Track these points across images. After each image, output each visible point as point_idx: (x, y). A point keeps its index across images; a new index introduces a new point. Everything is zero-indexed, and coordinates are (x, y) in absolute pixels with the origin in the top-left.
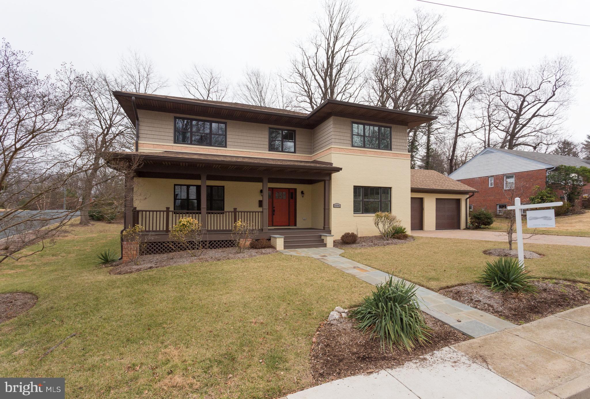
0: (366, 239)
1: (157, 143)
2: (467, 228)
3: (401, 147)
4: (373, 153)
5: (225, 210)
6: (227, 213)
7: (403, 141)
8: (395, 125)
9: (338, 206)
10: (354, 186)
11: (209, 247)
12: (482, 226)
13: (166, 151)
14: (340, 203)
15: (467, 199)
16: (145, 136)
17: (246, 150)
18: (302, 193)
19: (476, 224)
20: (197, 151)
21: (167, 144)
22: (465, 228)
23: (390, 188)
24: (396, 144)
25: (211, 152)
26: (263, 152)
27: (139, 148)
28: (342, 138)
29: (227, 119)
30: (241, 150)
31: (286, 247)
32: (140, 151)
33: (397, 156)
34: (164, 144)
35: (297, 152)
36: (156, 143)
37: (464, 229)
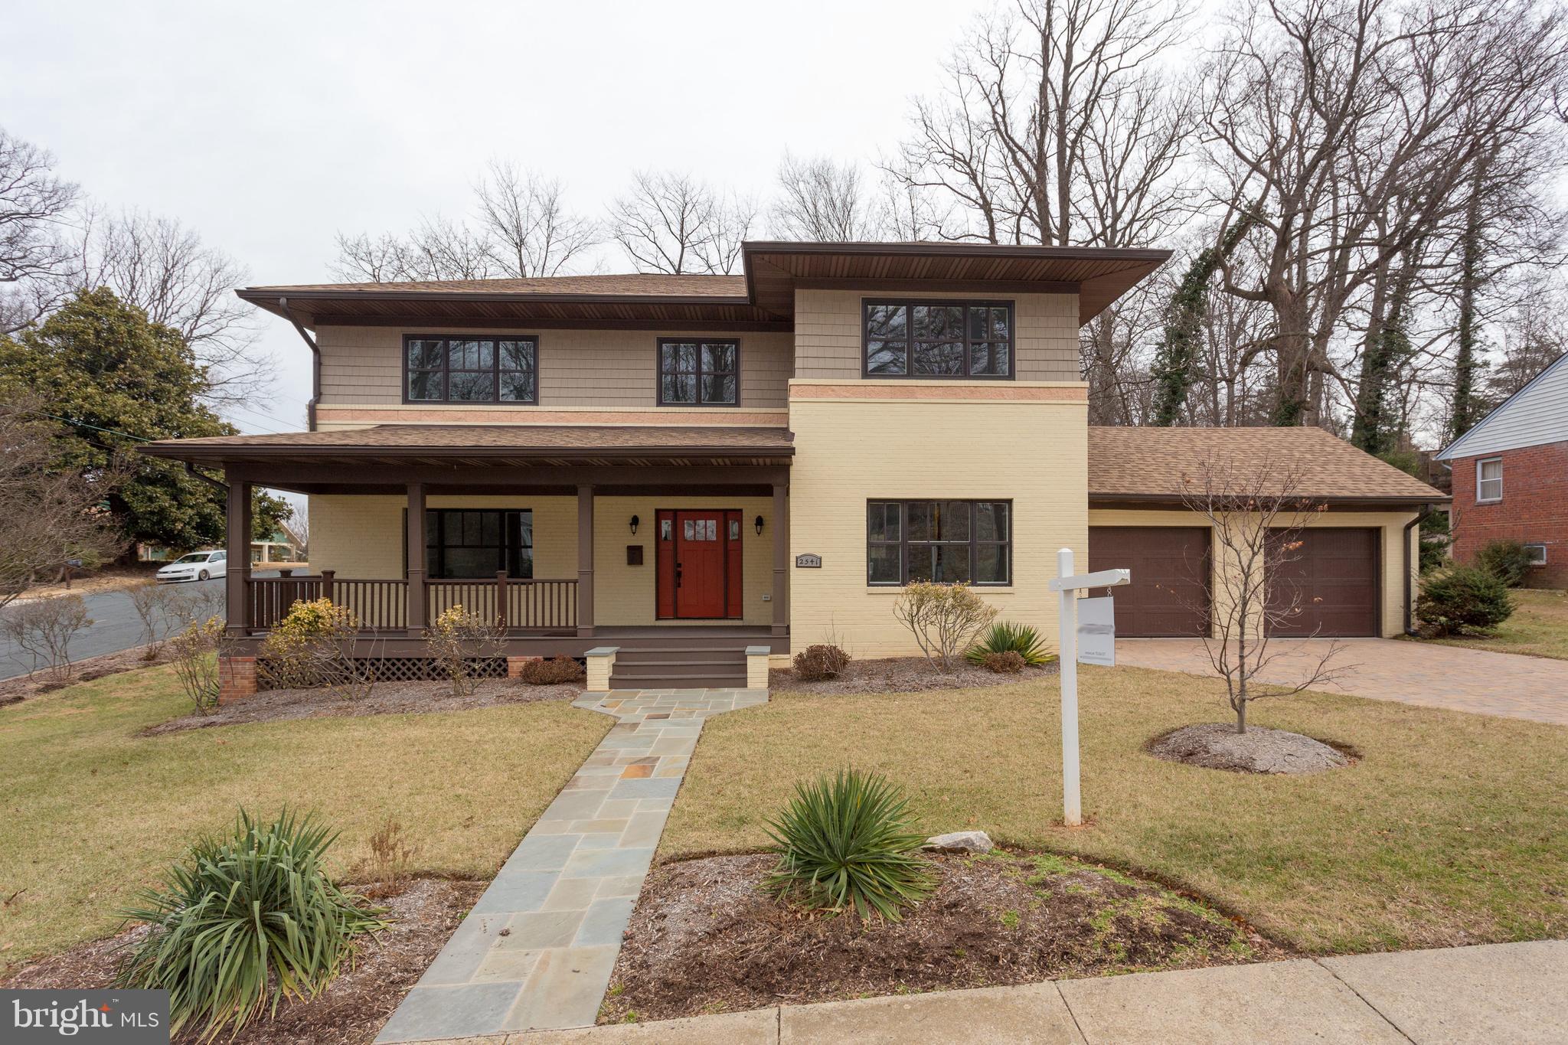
0: (870, 669)
1: (361, 407)
2: (1409, 634)
3: (1053, 366)
4: (940, 391)
5: (535, 577)
6: (539, 585)
7: (1062, 344)
8: (1025, 296)
9: (812, 562)
10: (869, 500)
11: (429, 675)
12: (1466, 629)
13: (382, 426)
14: (819, 555)
15: (1408, 528)
16: (334, 390)
17: (589, 409)
18: (760, 522)
19: (1443, 619)
20: (459, 419)
21: (385, 407)
22: (1401, 631)
23: (1010, 501)
24: (1031, 355)
25: (498, 420)
26: (640, 409)
27: (318, 422)
28: (829, 353)
29: (540, 326)
30: (577, 409)
31: (614, 683)
32: (321, 429)
33: (1033, 397)
34: (377, 407)
35: (743, 402)
36: (357, 407)
37: (1396, 637)
